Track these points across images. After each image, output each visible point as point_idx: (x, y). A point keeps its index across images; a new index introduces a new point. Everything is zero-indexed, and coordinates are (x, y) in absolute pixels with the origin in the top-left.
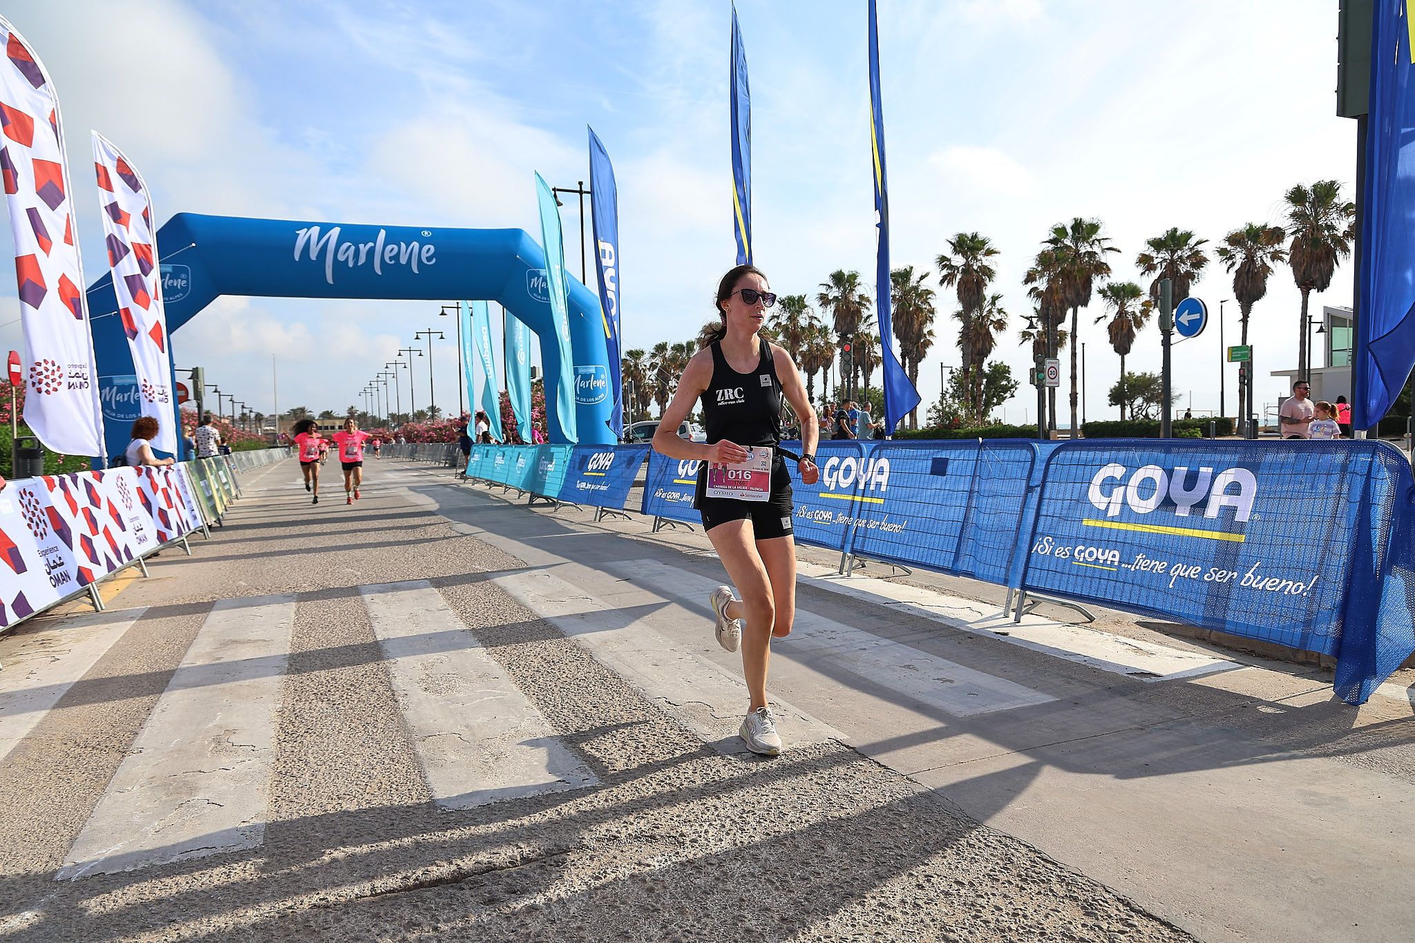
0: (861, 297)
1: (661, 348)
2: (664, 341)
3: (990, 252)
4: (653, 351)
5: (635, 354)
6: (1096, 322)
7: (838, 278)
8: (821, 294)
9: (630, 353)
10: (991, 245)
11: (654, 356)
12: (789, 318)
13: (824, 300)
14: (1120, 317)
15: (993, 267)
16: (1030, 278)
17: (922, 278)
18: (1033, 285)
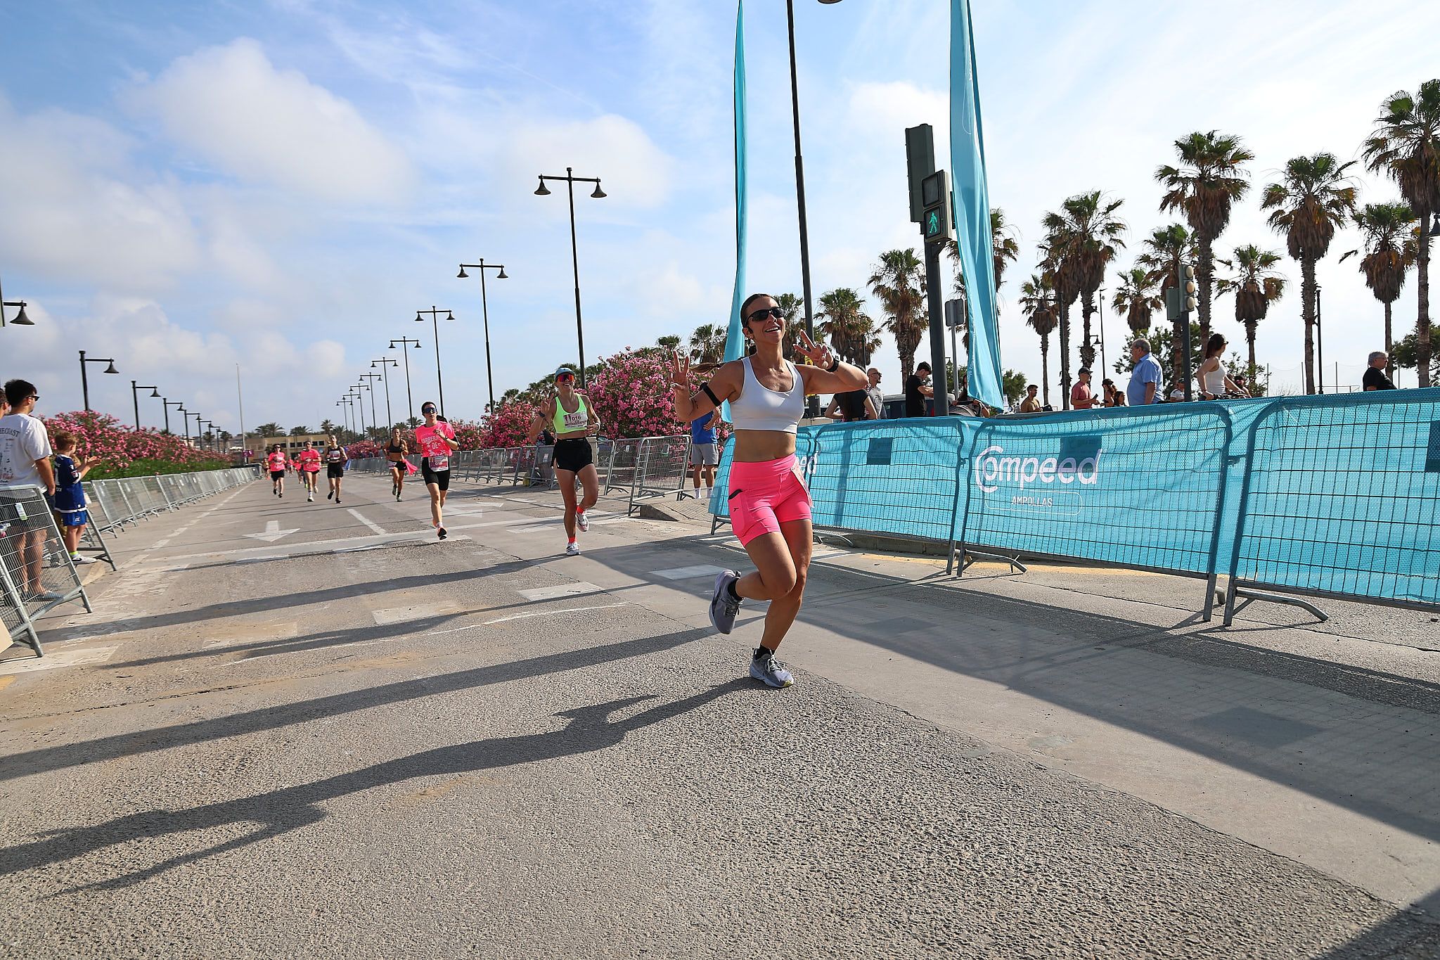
0: (1008, 242)
1: (704, 332)
2: (708, 324)
3: (1241, 156)
4: (695, 337)
5: (669, 342)
6: (1343, 259)
9: (663, 341)
10: (1241, 146)
11: (695, 342)
12: (898, 278)
14: (1383, 249)
16: (1274, 196)
17: (1110, 208)
18: (1277, 208)
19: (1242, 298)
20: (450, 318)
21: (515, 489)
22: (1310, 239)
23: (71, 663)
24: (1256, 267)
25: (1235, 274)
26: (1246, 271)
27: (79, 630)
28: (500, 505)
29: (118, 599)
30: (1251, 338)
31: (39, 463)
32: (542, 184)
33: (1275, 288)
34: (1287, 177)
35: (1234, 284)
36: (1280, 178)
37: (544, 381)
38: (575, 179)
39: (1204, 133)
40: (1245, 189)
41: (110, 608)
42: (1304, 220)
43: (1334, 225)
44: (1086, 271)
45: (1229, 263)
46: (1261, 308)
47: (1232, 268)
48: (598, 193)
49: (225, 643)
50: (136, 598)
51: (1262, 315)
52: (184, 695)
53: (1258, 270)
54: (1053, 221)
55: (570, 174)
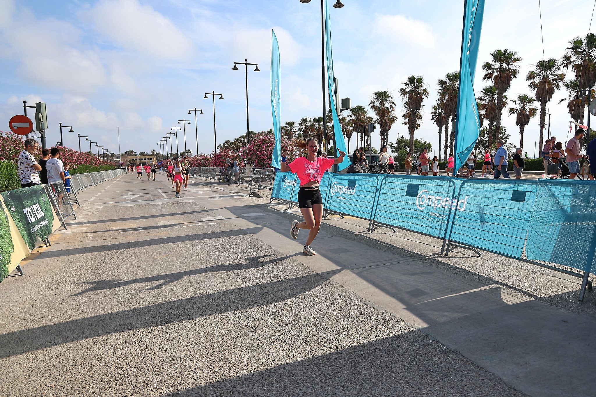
0: (424, 90)
1: (304, 121)
2: (306, 118)
3: (517, 60)
4: (301, 122)
5: (290, 124)
7: (412, 80)
8: (402, 89)
9: (288, 124)
10: (517, 55)
11: (300, 124)
12: (381, 103)
13: (403, 92)
15: (517, 69)
16: (531, 76)
18: (532, 80)
19: (519, 116)
20: (202, 113)
21: (219, 183)
22: (544, 94)
23: (75, 232)
24: (526, 103)
25: (517, 106)
26: (522, 105)
27: (75, 224)
28: (210, 189)
29: (83, 216)
30: (522, 132)
31: (61, 173)
32: (235, 65)
33: (533, 112)
34: (537, 68)
35: (516, 110)
36: (534, 69)
37: (240, 138)
38: (248, 64)
39: (503, 50)
40: (518, 73)
41: (82, 218)
42: (543, 86)
43: (555, 88)
44: (453, 103)
45: (515, 101)
46: (526, 120)
47: (516, 103)
48: (257, 70)
49: (116, 228)
50: (89, 216)
51: (527, 123)
52: (107, 239)
53: (526, 105)
54: (442, 83)
55: (246, 62)
